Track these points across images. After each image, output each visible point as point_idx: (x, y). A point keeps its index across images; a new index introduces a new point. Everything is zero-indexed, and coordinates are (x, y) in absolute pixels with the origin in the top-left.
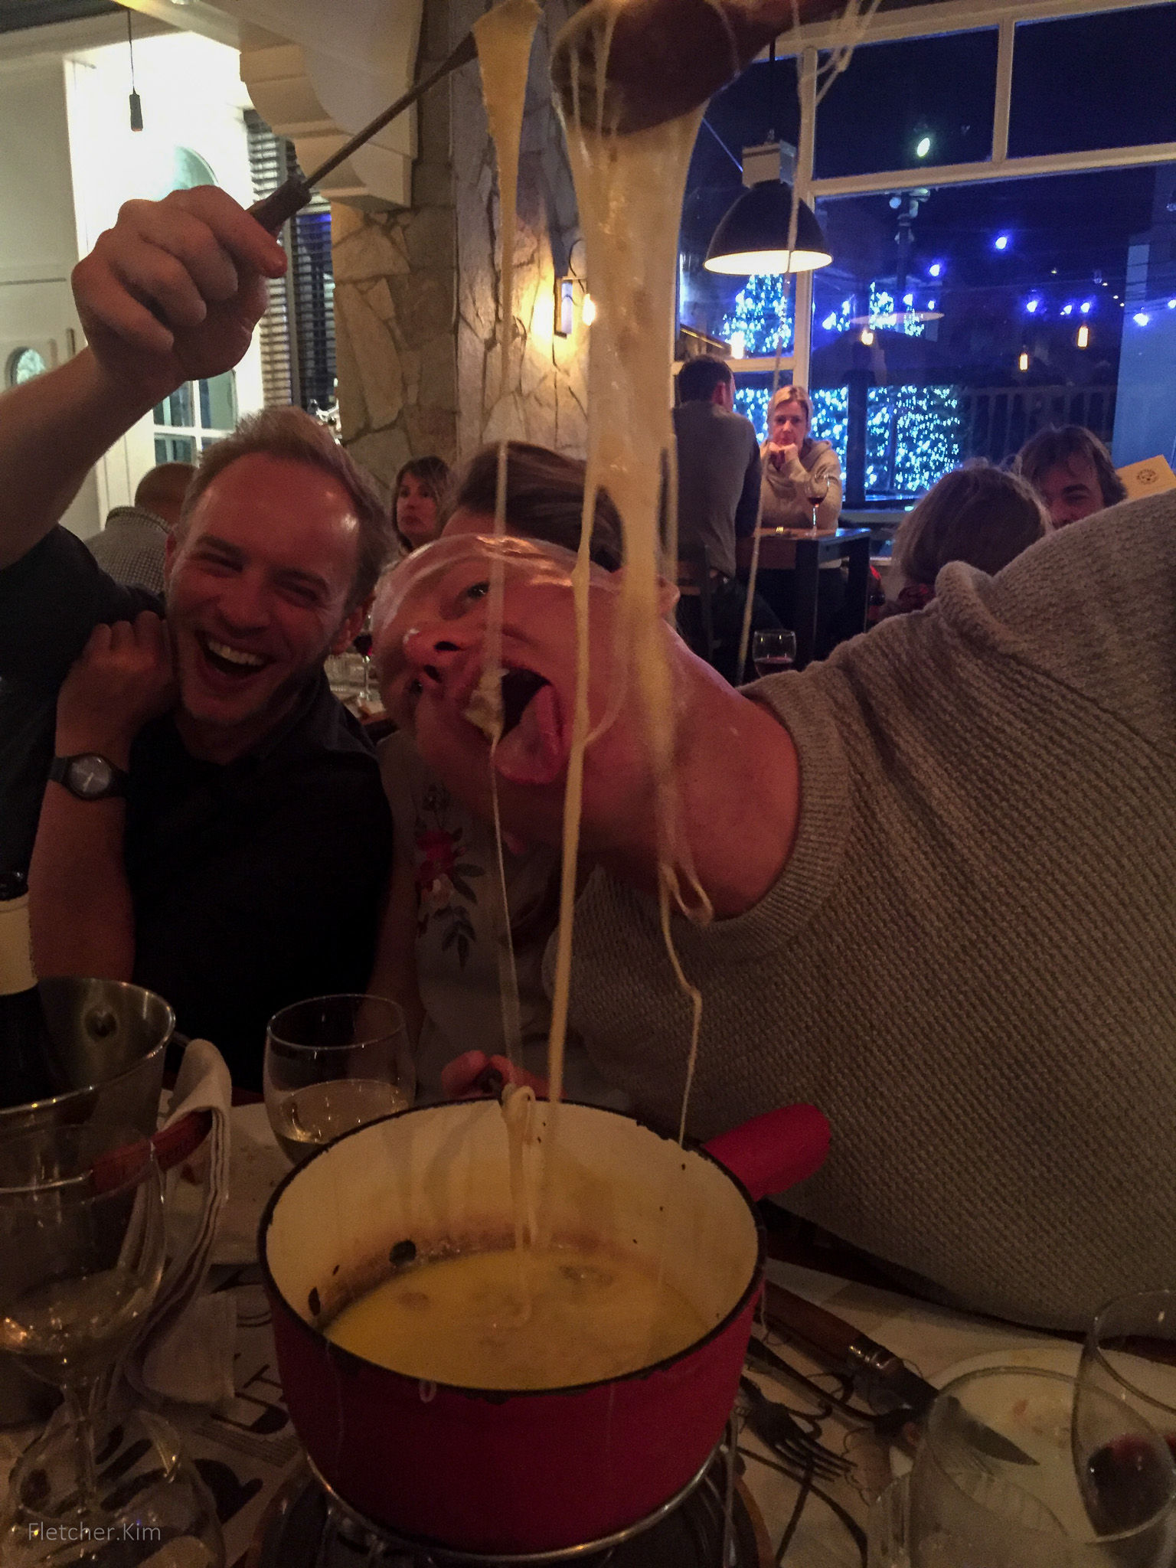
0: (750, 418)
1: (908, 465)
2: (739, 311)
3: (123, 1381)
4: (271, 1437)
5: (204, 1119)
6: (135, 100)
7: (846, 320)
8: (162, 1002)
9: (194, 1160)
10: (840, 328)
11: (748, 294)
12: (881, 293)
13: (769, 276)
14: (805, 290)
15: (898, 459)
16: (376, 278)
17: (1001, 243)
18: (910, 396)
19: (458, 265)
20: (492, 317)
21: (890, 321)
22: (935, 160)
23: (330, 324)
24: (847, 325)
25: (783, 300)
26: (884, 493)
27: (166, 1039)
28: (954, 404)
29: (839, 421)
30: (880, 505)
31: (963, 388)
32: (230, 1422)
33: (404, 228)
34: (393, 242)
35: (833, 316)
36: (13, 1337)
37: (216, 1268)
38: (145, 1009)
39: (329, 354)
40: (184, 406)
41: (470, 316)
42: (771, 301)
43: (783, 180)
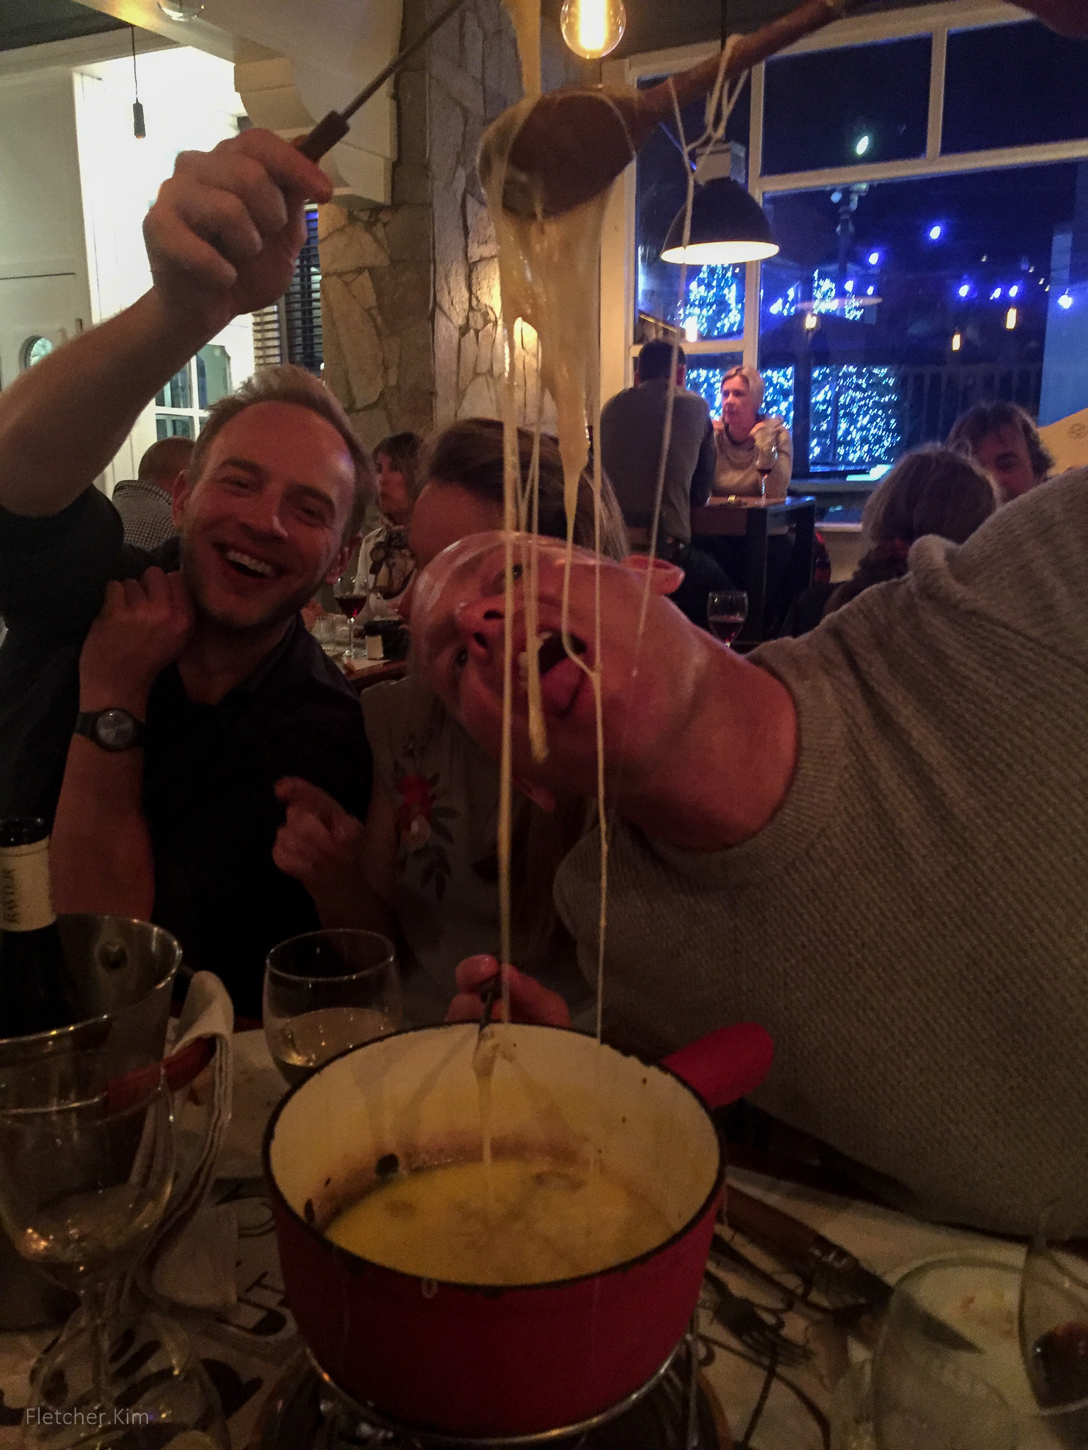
0: (703, 396)
1: (849, 438)
2: (692, 297)
3: (134, 1286)
4: (271, 1339)
5: (208, 1045)
6: (138, 109)
7: (792, 304)
8: (169, 936)
9: (199, 1081)
10: (785, 313)
11: (701, 282)
12: (824, 280)
13: (719, 266)
14: (754, 278)
15: (840, 433)
16: (359, 271)
17: (935, 233)
18: (850, 375)
19: (434, 259)
20: (466, 306)
21: (832, 305)
22: (873, 157)
23: (316, 313)
24: (793, 310)
25: (734, 287)
26: (827, 464)
27: (174, 971)
28: (891, 382)
29: (786, 398)
30: (823, 475)
31: (899, 368)
32: (232, 1325)
33: (385, 225)
34: (376, 239)
35: (780, 301)
36: (34, 1246)
37: (220, 1182)
38: (154, 944)
39: (316, 341)
40: (183, 388)
41: (446, 305)
42: (723, 289)
43: (732, 178)
